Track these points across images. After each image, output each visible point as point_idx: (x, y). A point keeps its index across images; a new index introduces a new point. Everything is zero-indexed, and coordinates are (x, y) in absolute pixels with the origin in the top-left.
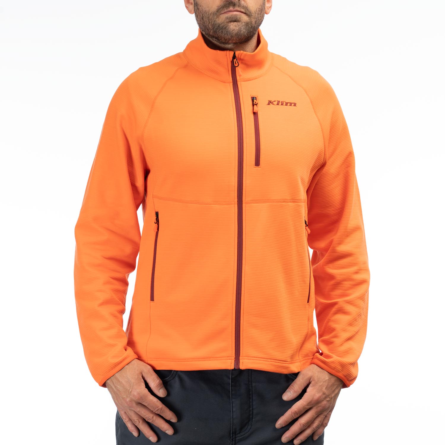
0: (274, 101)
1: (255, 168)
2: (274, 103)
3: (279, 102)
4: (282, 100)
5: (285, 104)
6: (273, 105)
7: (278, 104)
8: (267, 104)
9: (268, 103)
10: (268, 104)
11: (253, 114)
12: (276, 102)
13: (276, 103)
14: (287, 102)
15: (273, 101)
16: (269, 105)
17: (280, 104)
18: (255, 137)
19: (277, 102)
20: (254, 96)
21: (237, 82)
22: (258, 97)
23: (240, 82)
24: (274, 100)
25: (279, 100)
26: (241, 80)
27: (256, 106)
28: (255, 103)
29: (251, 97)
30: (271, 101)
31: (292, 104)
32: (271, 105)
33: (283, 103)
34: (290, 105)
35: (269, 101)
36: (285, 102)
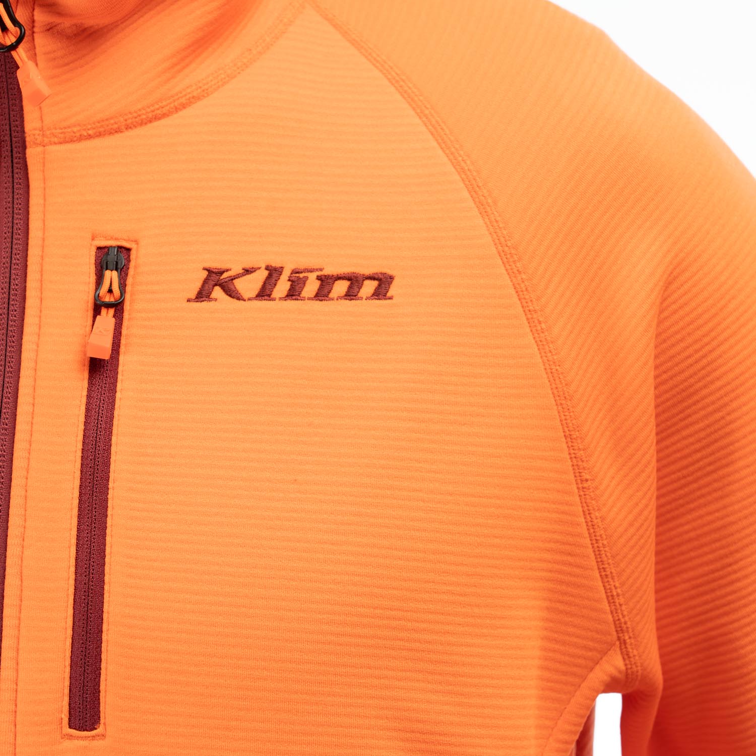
0: (248, 271)
1: (67, 744)
2: (241, 285)
3: (274, 273)
4: (302, 262)
5: (312, 287)
6: (235, 301)
7: (264, 293)
8: (193, 295)
9: (199, 285)
10: (203, 295)
11: (86, 375)
12: (259, 278)
13: (249, 286)
14: (329, 271)
15: (236, 269)
16: (205, 305)
17: (282, 286)
18: (74, 532)
19: (266, 273)
20: (116, 239)
21: (24, 147)
22: (137, 250)
23: (40, 149)
24: (248, 265)
25: (276, 263)
26: (48, 132)
27: (112, 311)
28: (110, 291)
29: (94, 250)
30: (222, 270)
31: (367, 282)
32: (216, 300)
33: (307, 278)
34: (351, 295)
35: (210, 271)
36: (321, 270)
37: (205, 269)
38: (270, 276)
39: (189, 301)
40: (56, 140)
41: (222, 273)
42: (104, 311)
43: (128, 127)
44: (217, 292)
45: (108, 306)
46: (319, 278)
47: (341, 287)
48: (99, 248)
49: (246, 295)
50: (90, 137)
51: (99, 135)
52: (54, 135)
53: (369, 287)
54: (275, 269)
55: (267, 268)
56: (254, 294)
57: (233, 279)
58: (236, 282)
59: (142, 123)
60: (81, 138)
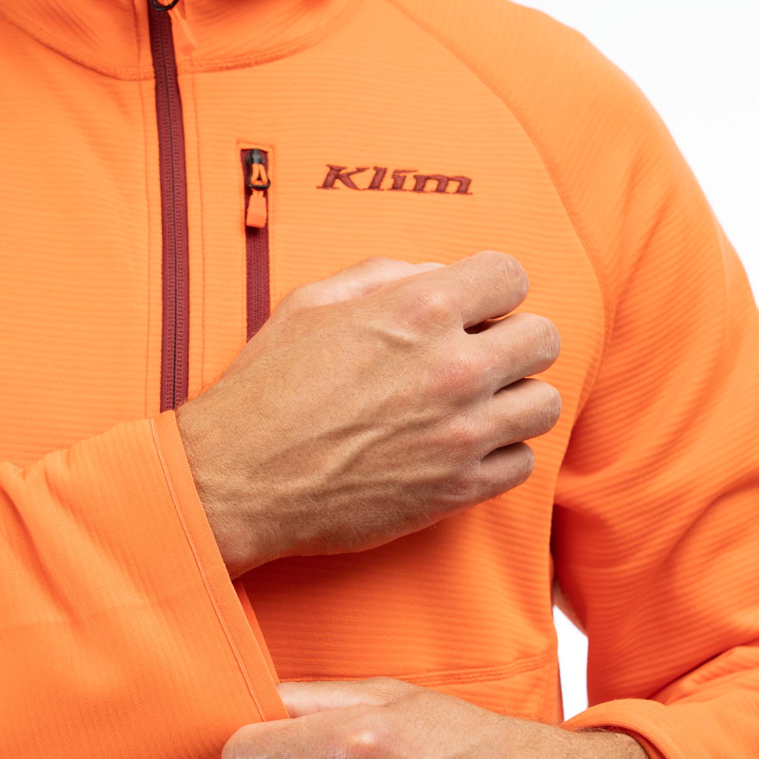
0: (360, 170)
2: (355, 178)
3: (380, 173)
4: (401, 166)
5: (410, 183)
6: (352, 190)
7: (374, 186)
8: (321, 183)
9: (324, 177)
10: (327, 185)
11: (244, 237)
12: (369, 175)
13: (363, 180)
15: (351, 169)
16: (329, 192)
17: (388, 182)
19: (373, 172)
20: (256, 144)
21: (176, 75)
22: (274, 152)
23: (189, 76)
24: (360, 166)
25: (381, 165)
26: (195, 63)
27: (261, 193)
28: (259, 179)
29: (239, 152)
30: (340, 168)
31: (451, 183)
32: (338, 188)
33: (405, 177)
34: (440, 190)
35: (331, 168)
36: (415, 171)
37: (328, 166)
38: (377, 173)
39: (318, 187)
40: (202, 69)
41: (340, 170)
42: (255, 193)
43: (257, 63)
44: (338, 183)
45: (259, 188)
46: (415, 177)
47: (432, 185)
48: (243, 151)
49: (360, 186)
50: (228, 68)
51: (235, 67)
52: (201, 65)
53: (453, 186)
54: (381, 169)
55: (375, 168)
56: (367, 185)
57: (349, 174)
58: (352, 177)
59: (268, 61)
60: (221, 69)
